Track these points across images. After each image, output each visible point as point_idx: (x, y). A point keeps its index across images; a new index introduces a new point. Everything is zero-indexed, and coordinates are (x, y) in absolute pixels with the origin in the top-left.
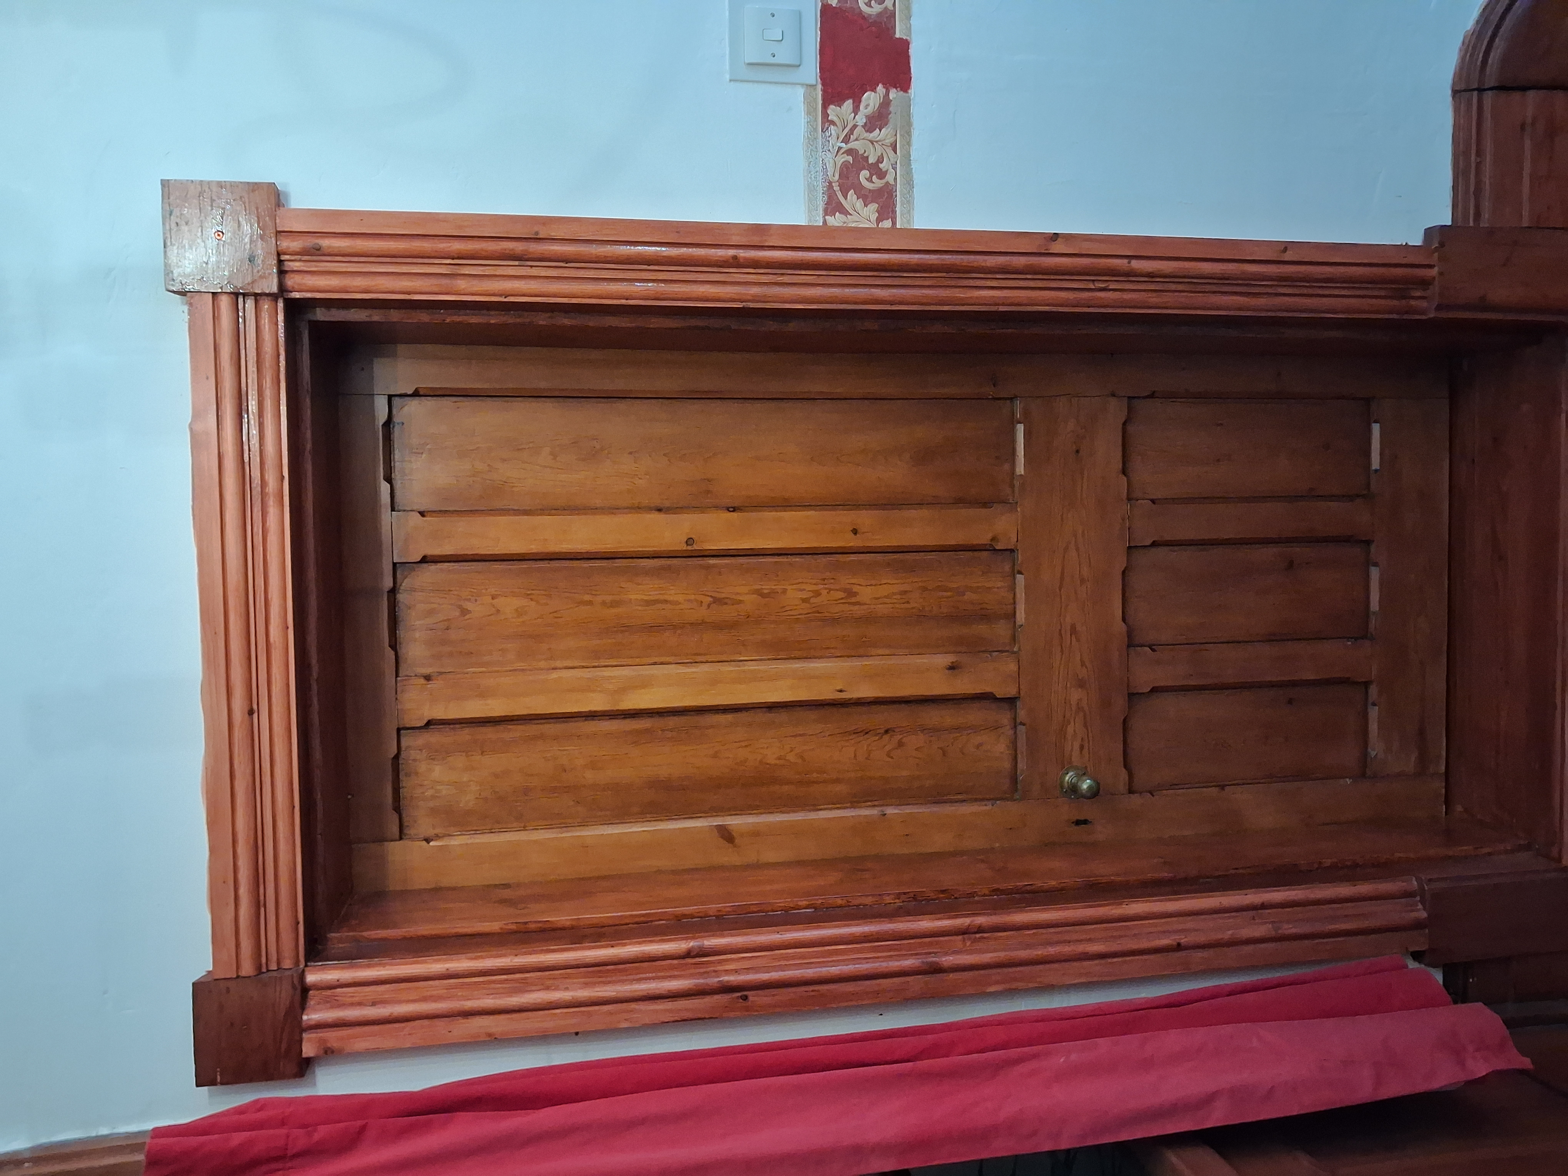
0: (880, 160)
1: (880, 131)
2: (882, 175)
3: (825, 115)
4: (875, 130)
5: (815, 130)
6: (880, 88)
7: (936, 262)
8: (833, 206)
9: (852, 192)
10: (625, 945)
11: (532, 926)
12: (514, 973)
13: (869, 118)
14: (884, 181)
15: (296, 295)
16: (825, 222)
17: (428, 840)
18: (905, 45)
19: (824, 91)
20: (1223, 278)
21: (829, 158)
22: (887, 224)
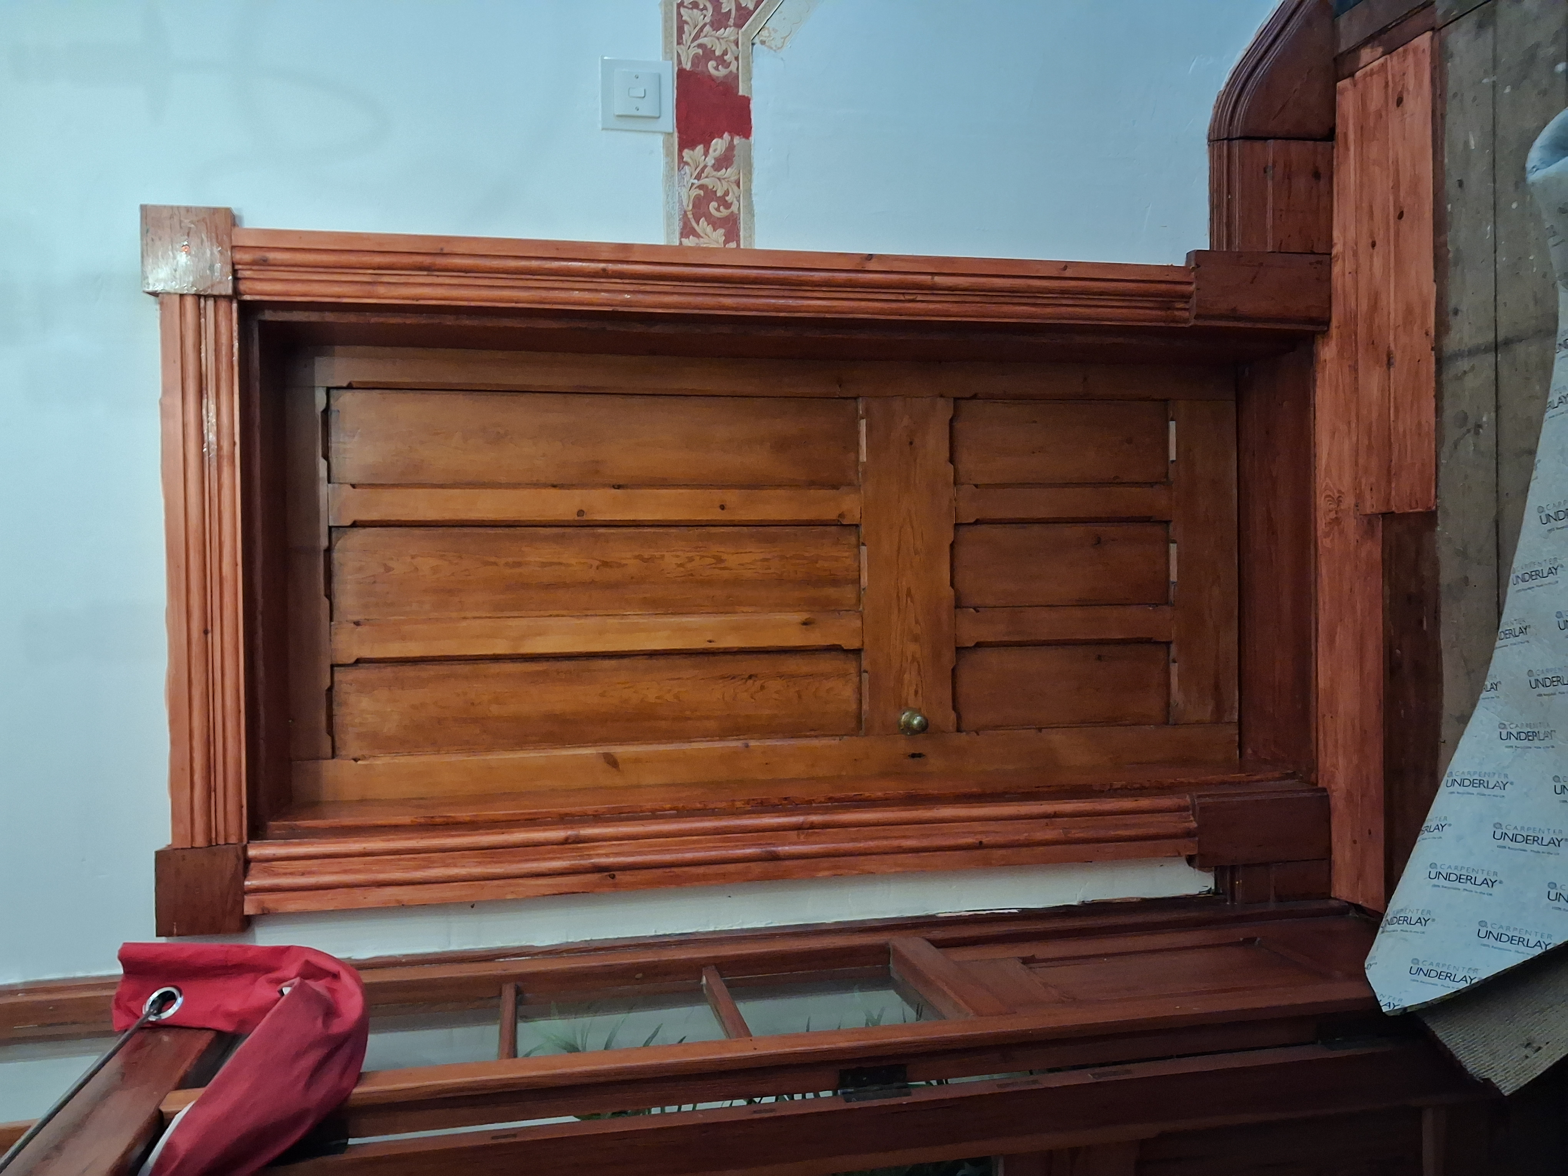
0: (727, 193)
1: (726, 170)
2: (728, 206)
3: (681, 157)
4: (722, 169)
5: (673, 169)
6: (726, 136)
7: (772, 276)
8: (687, 231)
9: (703, 219)
10: (513, 833)
11: (438, 820)
12: (419, 853)
13: (717, 160)
14: (730, 211)
15: (247, 298)
16: (681, 243)
17: (356, 760)
18: (746, 101)
19: (680, 138)
20: (1013, 292)
21: (684, 192)
22: (733, 245)
